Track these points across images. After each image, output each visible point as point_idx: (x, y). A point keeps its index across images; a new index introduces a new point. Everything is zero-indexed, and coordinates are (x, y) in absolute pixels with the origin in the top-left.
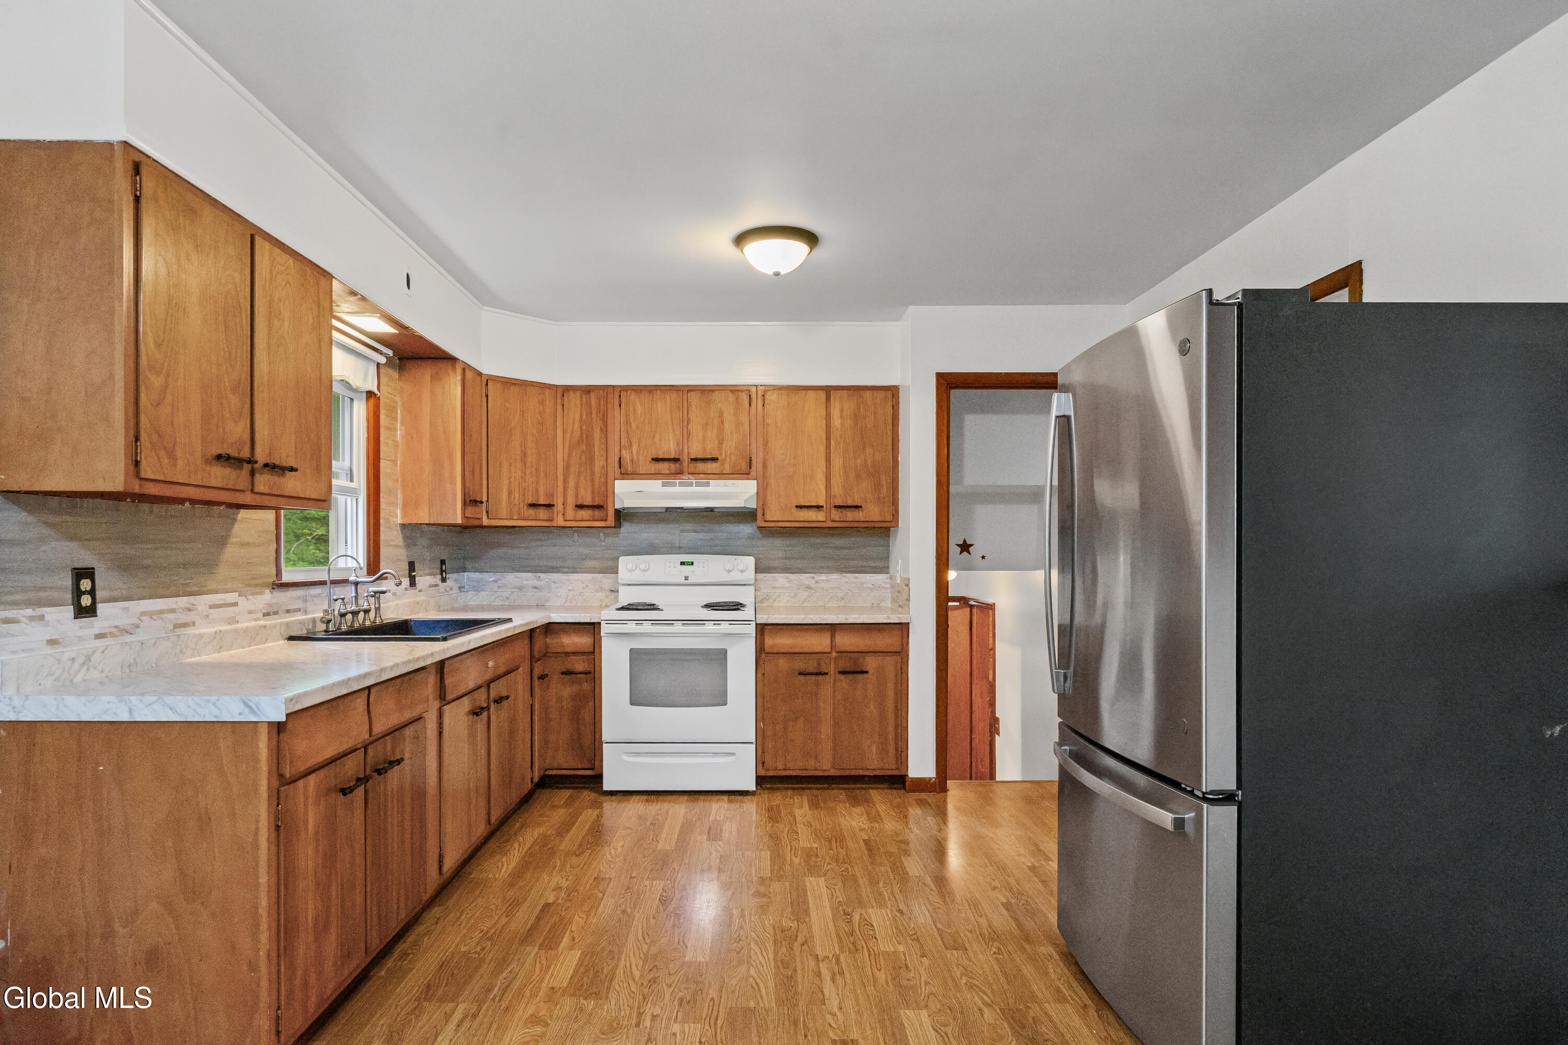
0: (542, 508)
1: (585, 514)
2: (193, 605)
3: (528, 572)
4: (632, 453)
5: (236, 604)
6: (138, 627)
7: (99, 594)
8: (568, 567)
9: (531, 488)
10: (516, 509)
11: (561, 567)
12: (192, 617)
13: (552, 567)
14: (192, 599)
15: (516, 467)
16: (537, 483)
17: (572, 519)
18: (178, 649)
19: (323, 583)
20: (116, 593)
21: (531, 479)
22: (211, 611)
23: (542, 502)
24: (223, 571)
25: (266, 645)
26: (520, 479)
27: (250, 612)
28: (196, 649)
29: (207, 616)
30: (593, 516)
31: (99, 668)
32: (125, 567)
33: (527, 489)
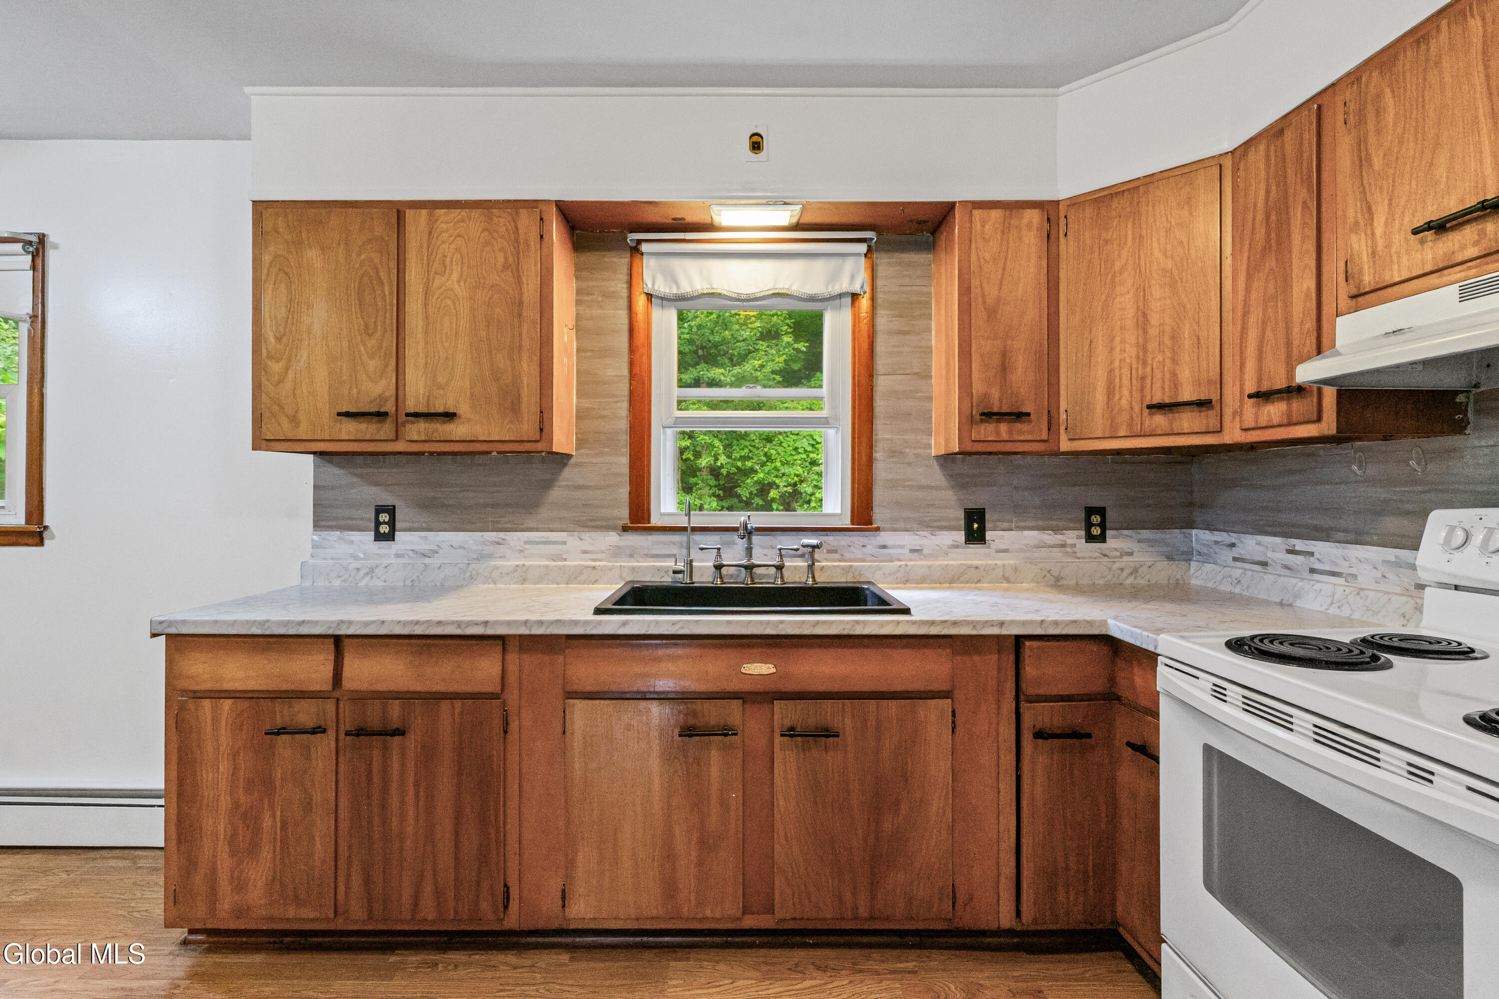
0: (1188, 408)
1: (1275, 411)
2: (504, 540)
3: (1275, 535)
4: (1373, 234)
5: (565, 543)
6: (437, 553)
7: (398, 525)
8: (1345, 531)
9: (1158, 375)
10: (1125, 416)
11: (1331, 529)
12: (502, 549)
13: (1316, 528)
14: (502, 535)
15: (1123, 341)
16: (1174, 360)
17: (1252, 425)
18: (468, 574)
19: (684, 529)
20: (416, 525)
21: (1160, 358)
22: (527, 546)
23: (1187, 395)
24: (544, 512)
25: (594, 586)
26: (1134, 360)
27: (585, 552)
28: (490, 577)
29: (521, 551)
30: (1289, 415)
31: (383, 578)
32: (426, 505)
33: (1148, 381)
